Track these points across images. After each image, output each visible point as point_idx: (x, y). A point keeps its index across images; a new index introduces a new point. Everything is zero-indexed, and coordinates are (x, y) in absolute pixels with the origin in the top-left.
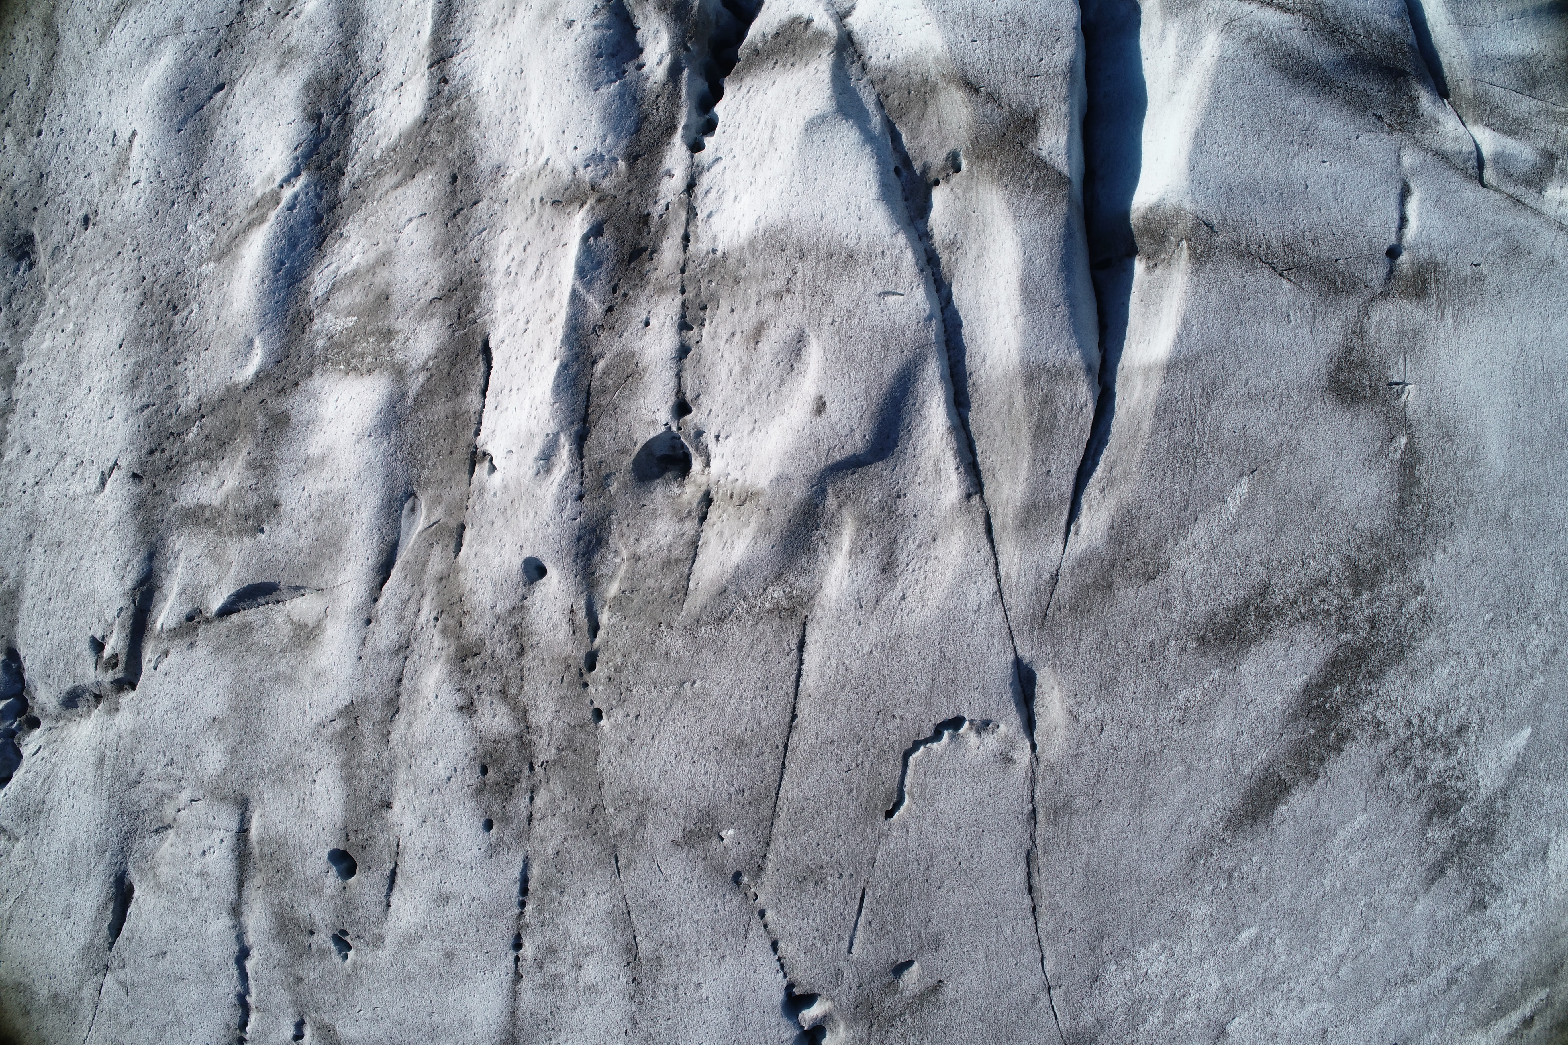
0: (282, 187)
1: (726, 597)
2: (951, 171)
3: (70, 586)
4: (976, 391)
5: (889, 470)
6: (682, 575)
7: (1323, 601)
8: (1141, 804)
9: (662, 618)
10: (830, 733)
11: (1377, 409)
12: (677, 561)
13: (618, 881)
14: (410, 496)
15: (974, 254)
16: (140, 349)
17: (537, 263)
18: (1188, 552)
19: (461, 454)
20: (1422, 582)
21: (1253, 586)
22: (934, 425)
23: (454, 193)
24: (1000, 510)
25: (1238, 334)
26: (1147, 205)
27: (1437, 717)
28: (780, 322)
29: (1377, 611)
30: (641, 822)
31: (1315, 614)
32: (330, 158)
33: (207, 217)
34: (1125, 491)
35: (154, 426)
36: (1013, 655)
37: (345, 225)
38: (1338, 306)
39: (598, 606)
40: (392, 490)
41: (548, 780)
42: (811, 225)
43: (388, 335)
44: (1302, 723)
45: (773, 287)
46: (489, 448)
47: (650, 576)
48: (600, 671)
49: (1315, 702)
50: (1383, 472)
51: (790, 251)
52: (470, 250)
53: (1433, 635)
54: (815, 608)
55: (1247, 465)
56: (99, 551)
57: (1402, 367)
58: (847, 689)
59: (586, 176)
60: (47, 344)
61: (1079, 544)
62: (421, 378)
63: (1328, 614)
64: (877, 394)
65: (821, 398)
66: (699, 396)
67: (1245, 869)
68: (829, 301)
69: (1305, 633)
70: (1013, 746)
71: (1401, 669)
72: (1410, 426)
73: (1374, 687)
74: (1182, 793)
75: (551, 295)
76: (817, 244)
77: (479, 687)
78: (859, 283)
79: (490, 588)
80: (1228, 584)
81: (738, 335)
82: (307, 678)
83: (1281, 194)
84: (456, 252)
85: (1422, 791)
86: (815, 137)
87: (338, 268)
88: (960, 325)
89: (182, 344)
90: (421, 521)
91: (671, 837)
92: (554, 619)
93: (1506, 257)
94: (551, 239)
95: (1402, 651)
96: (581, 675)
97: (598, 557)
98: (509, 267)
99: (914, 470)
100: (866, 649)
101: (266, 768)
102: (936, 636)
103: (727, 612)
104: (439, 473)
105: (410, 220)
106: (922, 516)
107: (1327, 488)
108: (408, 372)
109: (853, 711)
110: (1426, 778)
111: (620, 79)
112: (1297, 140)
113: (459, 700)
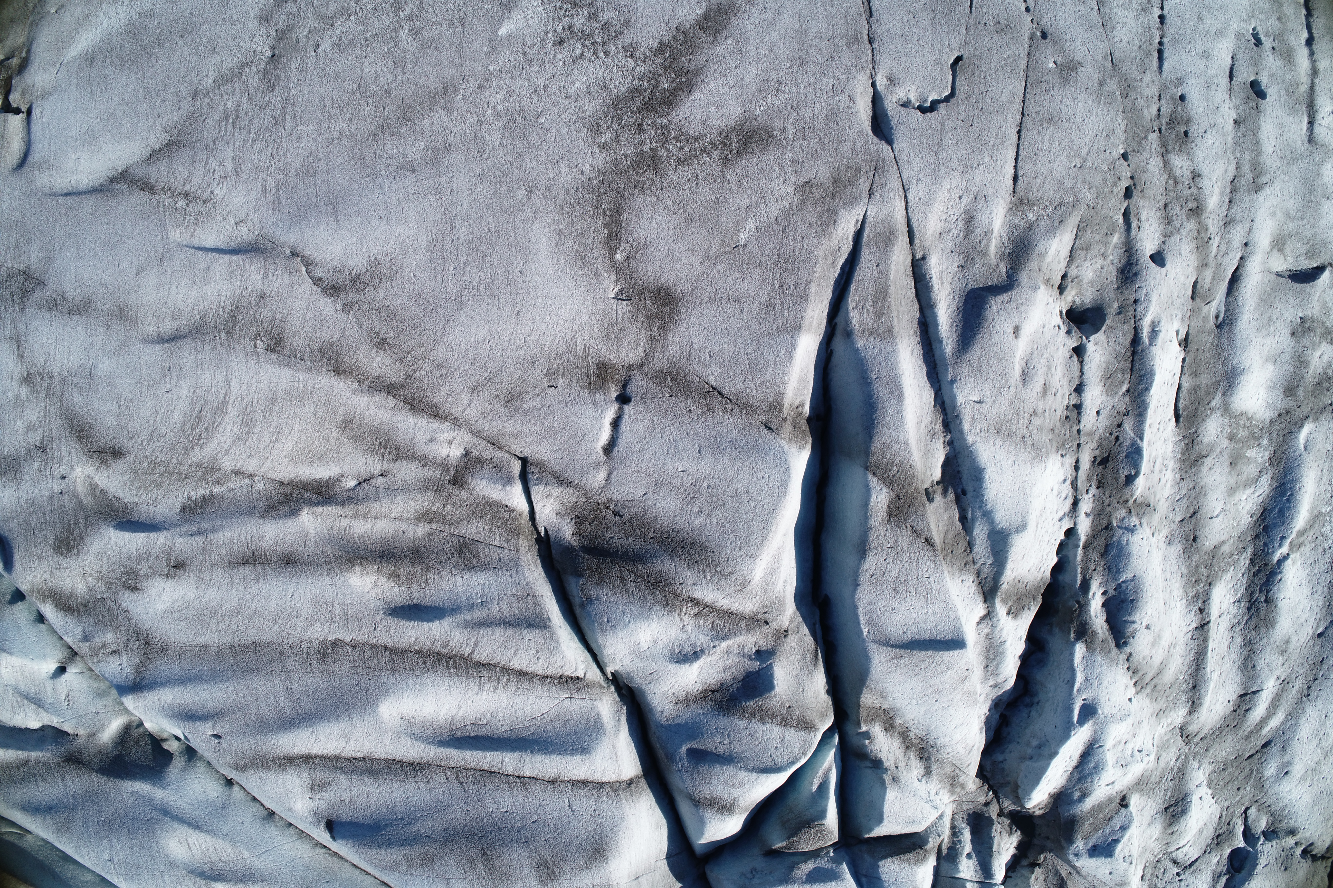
0: (1288, 554)
1: (1058, 219)
2: (930, 490)
4: (914, 332)
5: (970, 284)
6: (1080, 239)
7: (681, 149)
8: (801, 33)
9: (1092, 212)
10: (999, 117)
11: (640, 282)
12: (1082, 249)
13: (1111, 48)
14: (1220, 324)
15: (920, 426)
17: (1155, 468)
18: (782, 197)
19: (1193, 346)
20: (601, 151)
21: (734, 166)
22: (945, 310)
23: (1195, 530)
24: (904, 246)
25: (750, 347)
27: (582, 55)
28: (1034, 395)
29: (637, 136)
30: (1101, 83)
31: (687, 141)
32: (1259, 571)
34: (826, 245)
36: (894, 147)
38: (670, 361)
39: (1124, 229)
40: (1231, 331)
41: (1151, 120)
42: (1019, 458)
43: (1231, 438)
44: (692, 66)
45: (1038, 420)
46: (1178, 348)
47: (1097, 242)
48: (1125, 183)
49: (683, 79)
50: (635, 235)
52: (1186, 487)
53: (589, 113)
54: (1009, 202)
55: (741, 252)
57: (619, 311)
58: (991, 144)
59: (1135, 520)
61: (856, 213)
62: (1214, 403)
63: (677, 139)
64: (983, 335)
65: (1016, 337)
66: (1070, 359)
68: (1011, 403)
69: (694, 129)
70: (888, 87)
71: (615, 93)
72: (612, 267)
73: (637, 83)
74: (774, 35)
76: (1016, 445)
77: (1190, 188)
78: (994, 413)
79: (1182, 252)
80: (752, 171)
81: (1053, 393)
82: (1279, 215)
83: (719, 447)
84: (1194, 488)
86: (1020, 519)
87: (1254, 493)
88: (929, 377)
90: (1214, 307)
91: (1084, 69)
93: (522, 393)
95: (615, 105)
96: (1134, 185)
97: (1123, 262)
98: (1166, 471)
99: (954, 283)
100: (981, 168)
102: (942, 168)
103: (1058, 209)
104: (1204, 338)
105: (1217, 516)
106: (949, 250)
107: (680, 229)
108: (1221, 409)
109: (987, 129)
110: (589, 13)
111: (1119, 584)
112: (703, 490)
113: (1200, 182)
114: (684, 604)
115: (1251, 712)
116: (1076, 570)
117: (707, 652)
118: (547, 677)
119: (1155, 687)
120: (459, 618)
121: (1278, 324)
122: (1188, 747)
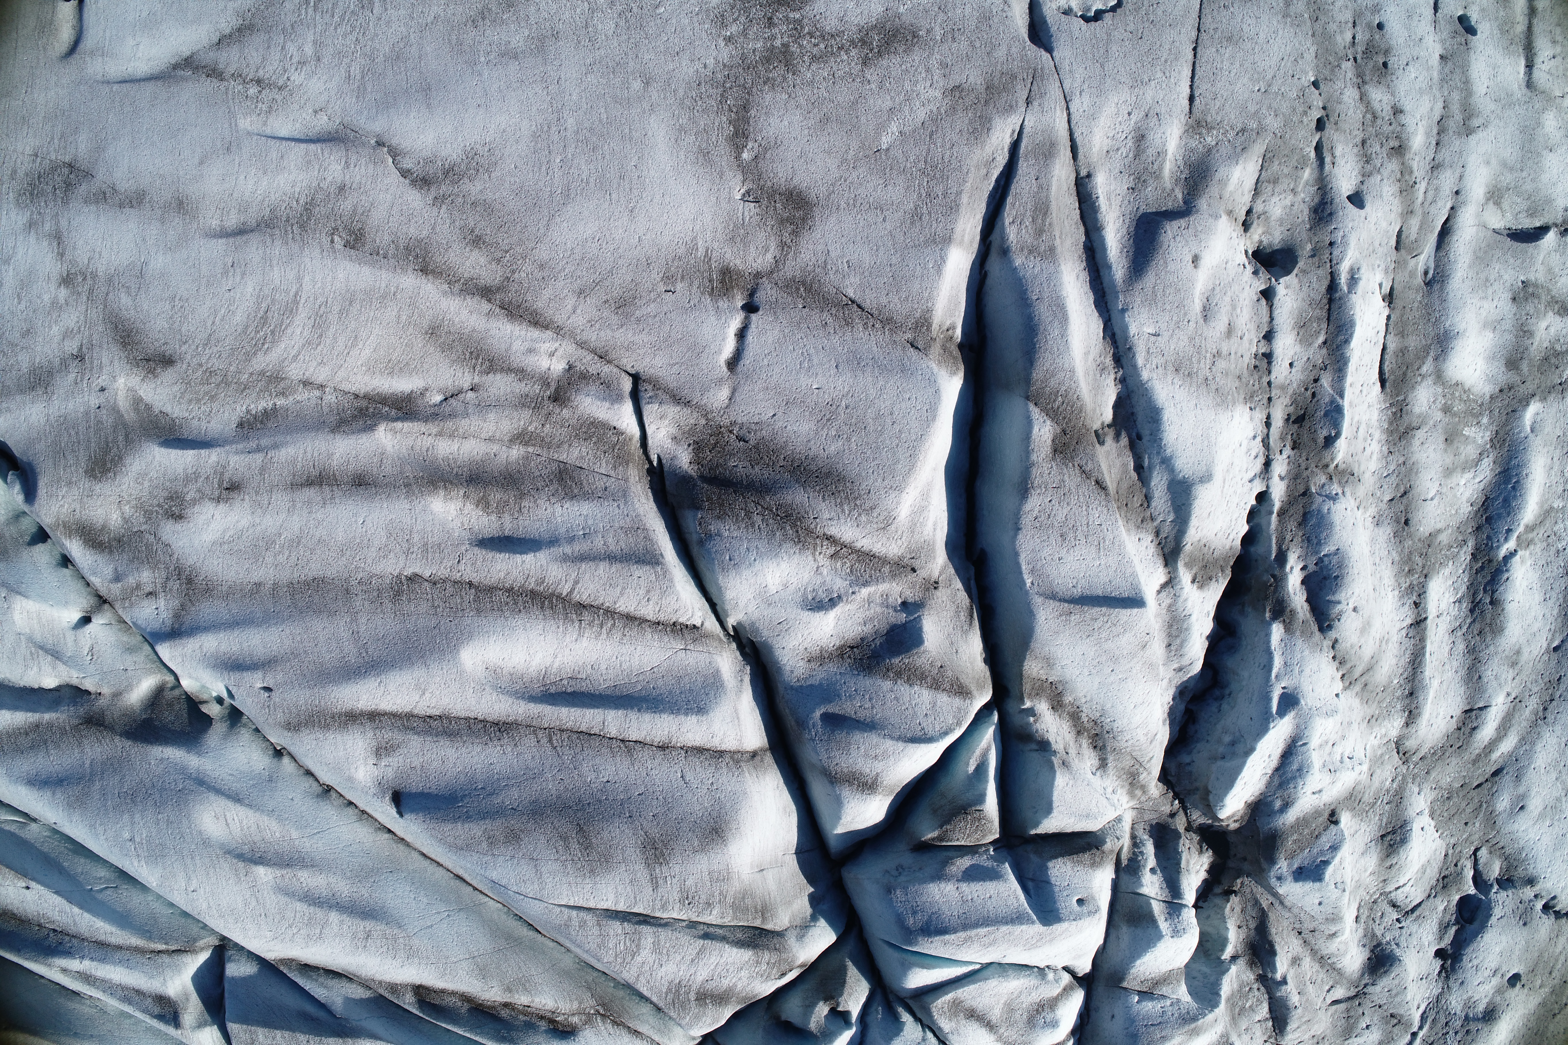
0: (1515, 552)
1: (1241, 146)
2: (1100, 432)
4: (1082, 255)
5: (1141, 208)
6: (1266, 170)
7: (816, 45)
9: (1280, 142)
10: (1172, 32)
11: (769, 184)
12: (1269, 182)
14: (1430, 281)
15: (1089, 358)
17: (1359, 435)
18: (929, 101)
19: (1398, 303)
20: (726, 45)
21: (875, 66)
22: (1115, 233)
23: (1406, 511)
24: (1066, 163)
25: (893, 258)
28: (1217, 334)
29: (767, 30)
31: (823, 37)
32: (1482, 568)
34: (979, 154)
36: (1054, 55)
37: (1470, 512)
38: (803, 270)
39: (1316, 163)
40: (1442, 289)
41: (1345, 48)
42: (1202, 402)
43: (1446, 410)
45: (1222, 363)
46: (1382, 303)
47: (1286, 176)
48: (1316, 114)
50: (764, 133)
52: (1395, 462)
54: (1184, 123)
55: (884, 157)
57: (746, 213)
58: (1163, 59)
59: (1336, 488)
61: (1012, 122)
62: (1424, 369)
63: (811, 34)
64: (1158, 261)
65: (1195, 267)
66: (1258, 301)
68: (1191, 339)
69: (831, 24)
72: (739, 166)
75: (1353, 405)
76: (1198, 387)
77: (1390, 124)
79: (1384, 195)
80: (896, 72)
81: (1239, 336)
83: (858, 364)
84: (1404, 463)
86: (1204, 469)
87: (1474, 478)
88: (1096, 303)
90: (1422, 261)
92: (1344, 162)
93: (635, 298)
94: (1354, 449)
96: (1327, 116)
97: (1316, 200)
99: (1123, 206)
100: (1152, 84)
102: (1108, 81)
103: (1240, 134)
104: (1411, 295)
105: (1432, 499)
106: (1117, 171)
107: (815, 129)
108: (1433, 377)
109: (1159, 43)
111: (1320, 558)
112: (841, 410)
113: (1403, 119)
114: (818, 541)
115: (1478, 731)
116: (1270, 540)
117: (845, 599)
118: (658, 623)
119: (1366, 685)
120: (557, 551)
121: (1496, 286)
122: (1406, 767)
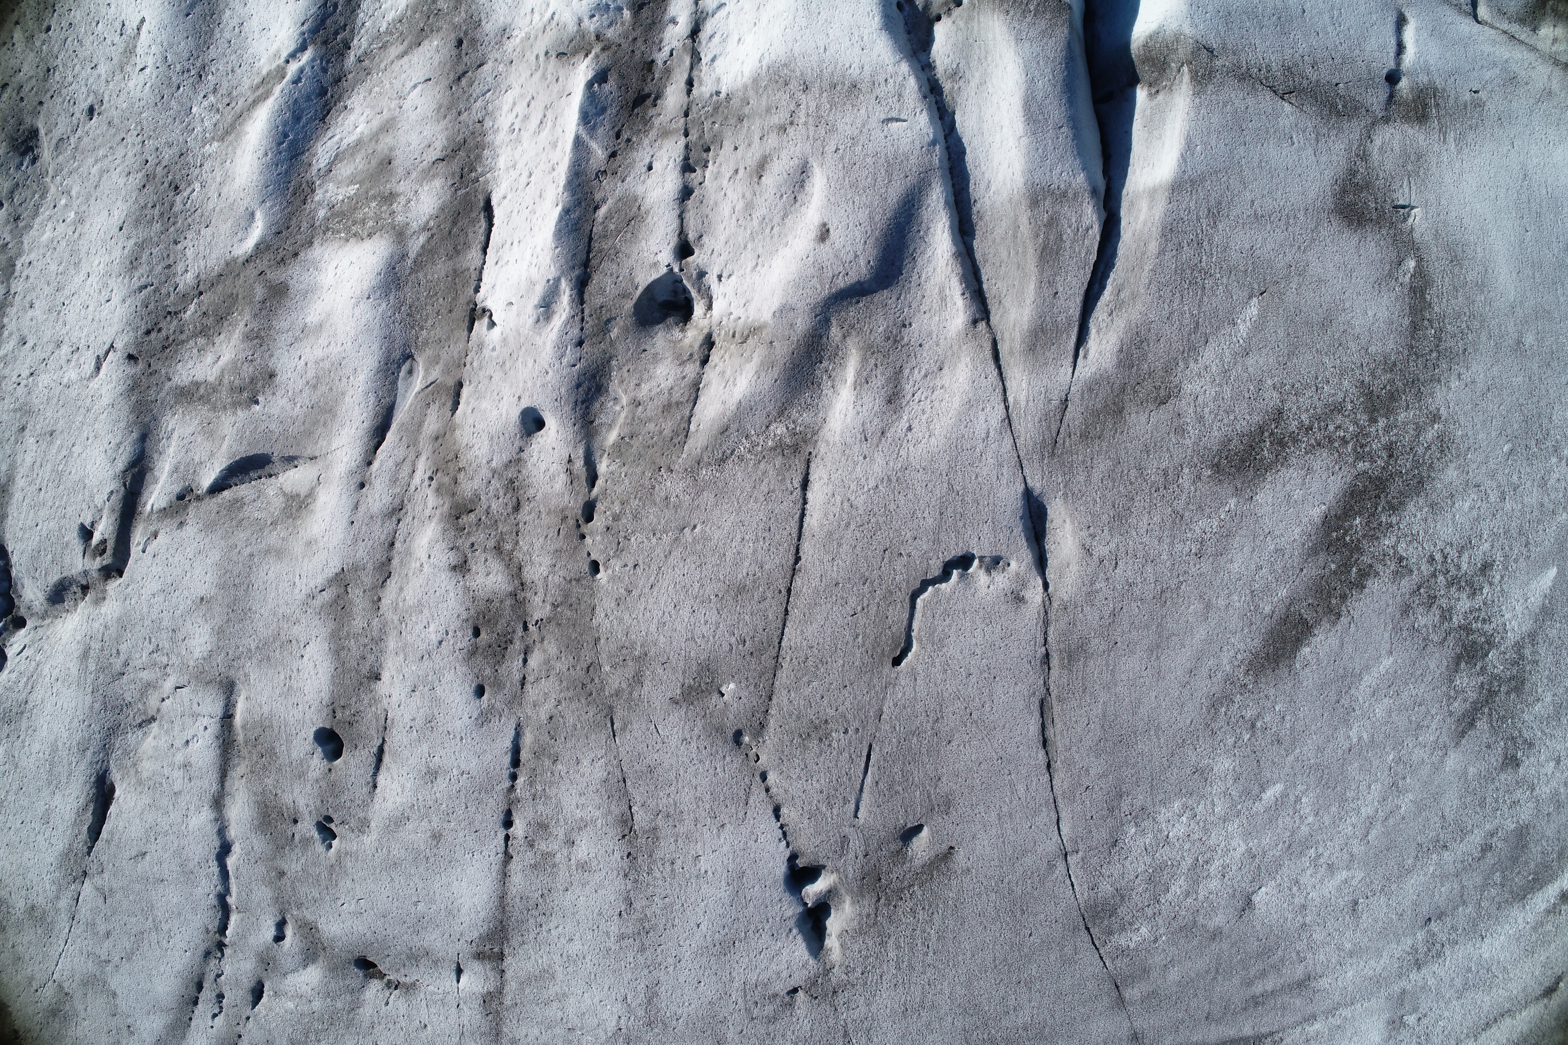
0: (288, 62)
1: (728, 436)
3: (60, 474)
4: (981, 218)
5: (894, 298)
6: (683, 417)
7: (1338, 427)
8: (1158, 646)
9: (662, 462)
10: (835, 575)
11: (1384, 232)
12: (678, 404)
13: (613, 745)
14: (408, 358)
15: (977, 81)
16: (140, 231)
17: (541, 116)
18: (1199, 375)
19: (461, 312)
20: (1438, 410)
21: (1267, 411)
22: (939, 252)
23: (459, 57)
24: (1007, 336)
25: (1242, 155)
26: (1147, 34)
27: (1460, 553)
28: (784, 154)
29: (1394, 439)
30: (638, 679)
31: (1330, 441)
32: (336, 33)
33: (212, 98)
34: (1133, 314)
35: (151, 306)
36: (1023, 485)
37: (349, 98)
38: (1340, 130)
39: (597, 454)
40: (388, 352)
41: (543, 639)
42: (815, 58)
43: (390, 198)
44: (1322, 556)
45: (777, 121)
46: (489, 304)
47: (650, 420)
48: (599, 521)
49: (1334, 534)
50: (1393, 295)
51: (794, 85)
52: (474, 111)
53: (1452, 466)
54: (820, 443)
55: (1256, 286)
56: (91, 435)
57: (1407, 190)
58: (852, 527)
59: (591, 26)
60: (48, 235)
61: (1088, 368)
62: (422, 239)
63: (1344, 441)
64: (881, 220)
65: (824, 225)
66: (701, 236)
67: (1267, 718)
68: (832, 130)
69: (1322, 460)
70: (1024, 585)
71: (1421, 501)
72: (1418, 249)
73: (1394, 520)
74: (1201, 633)
75: (554, 145)
76: (820, 76)
77: (473, 545)
78: (863, 111)
79: (486, 443)
80: (1242, 408)
81: (741, 172)
82: (297, 547)
83: (1279, 18)
84: (459, 114)
85: (1448, 633)
87: (341, 140)
88: (964, 152)
89: (183, 223)
90: (418, 382)
91: (669, 695)
92: (552, 470)
93: (1504, 85)
94: (556, 90)
95: (1421, 482)
96: (579, 526)
97: (597, 404)
98: (513, 124)
99: (919, 298)
100: (872, 483)
101: (253, 647)
102: (944, 467)
103: (729, 452)
104: (438, 332)
105: (415, 86)
106: (926, 347)
107: (1338, 310)
108: (409, 233)
109: (858, 549)
110: (1451, 619)
113: (453, 558)
